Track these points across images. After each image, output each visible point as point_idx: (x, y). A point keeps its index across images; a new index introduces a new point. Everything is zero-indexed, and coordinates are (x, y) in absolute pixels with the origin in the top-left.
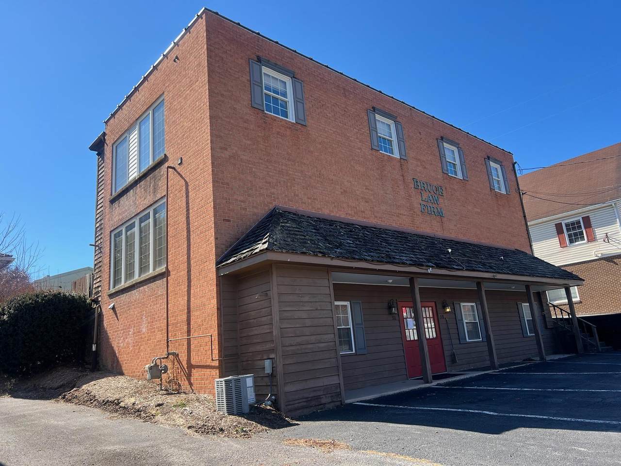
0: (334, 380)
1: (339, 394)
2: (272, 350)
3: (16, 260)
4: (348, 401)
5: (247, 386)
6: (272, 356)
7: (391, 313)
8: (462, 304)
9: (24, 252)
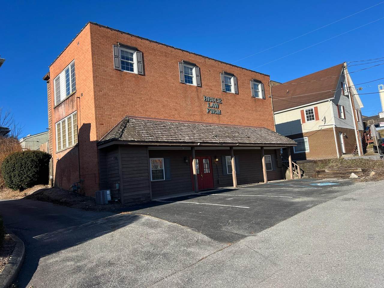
0: (148, 192)
1: (149, 197)
2: (119, 180)
3: (11, 131)
4: (153, 200)
5: (107, 194)
6: (119, 182)
7: (185, 162)
8: (226, 157)
9: (15, 128)
